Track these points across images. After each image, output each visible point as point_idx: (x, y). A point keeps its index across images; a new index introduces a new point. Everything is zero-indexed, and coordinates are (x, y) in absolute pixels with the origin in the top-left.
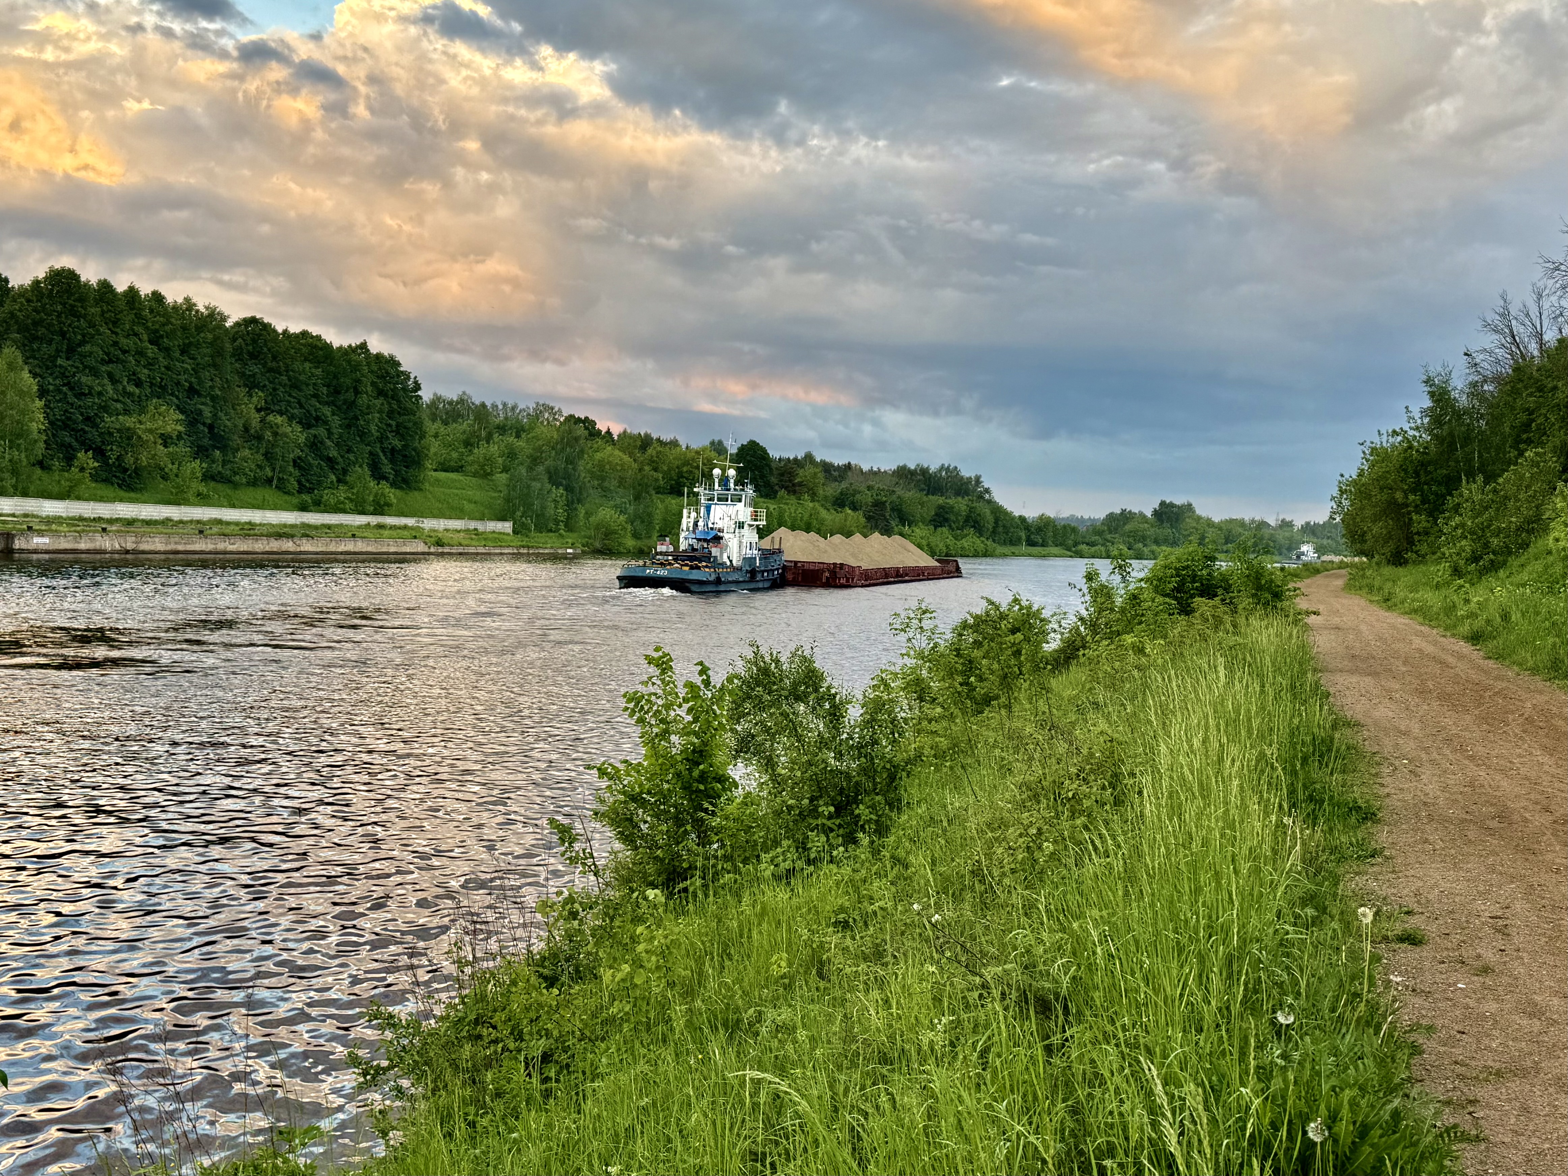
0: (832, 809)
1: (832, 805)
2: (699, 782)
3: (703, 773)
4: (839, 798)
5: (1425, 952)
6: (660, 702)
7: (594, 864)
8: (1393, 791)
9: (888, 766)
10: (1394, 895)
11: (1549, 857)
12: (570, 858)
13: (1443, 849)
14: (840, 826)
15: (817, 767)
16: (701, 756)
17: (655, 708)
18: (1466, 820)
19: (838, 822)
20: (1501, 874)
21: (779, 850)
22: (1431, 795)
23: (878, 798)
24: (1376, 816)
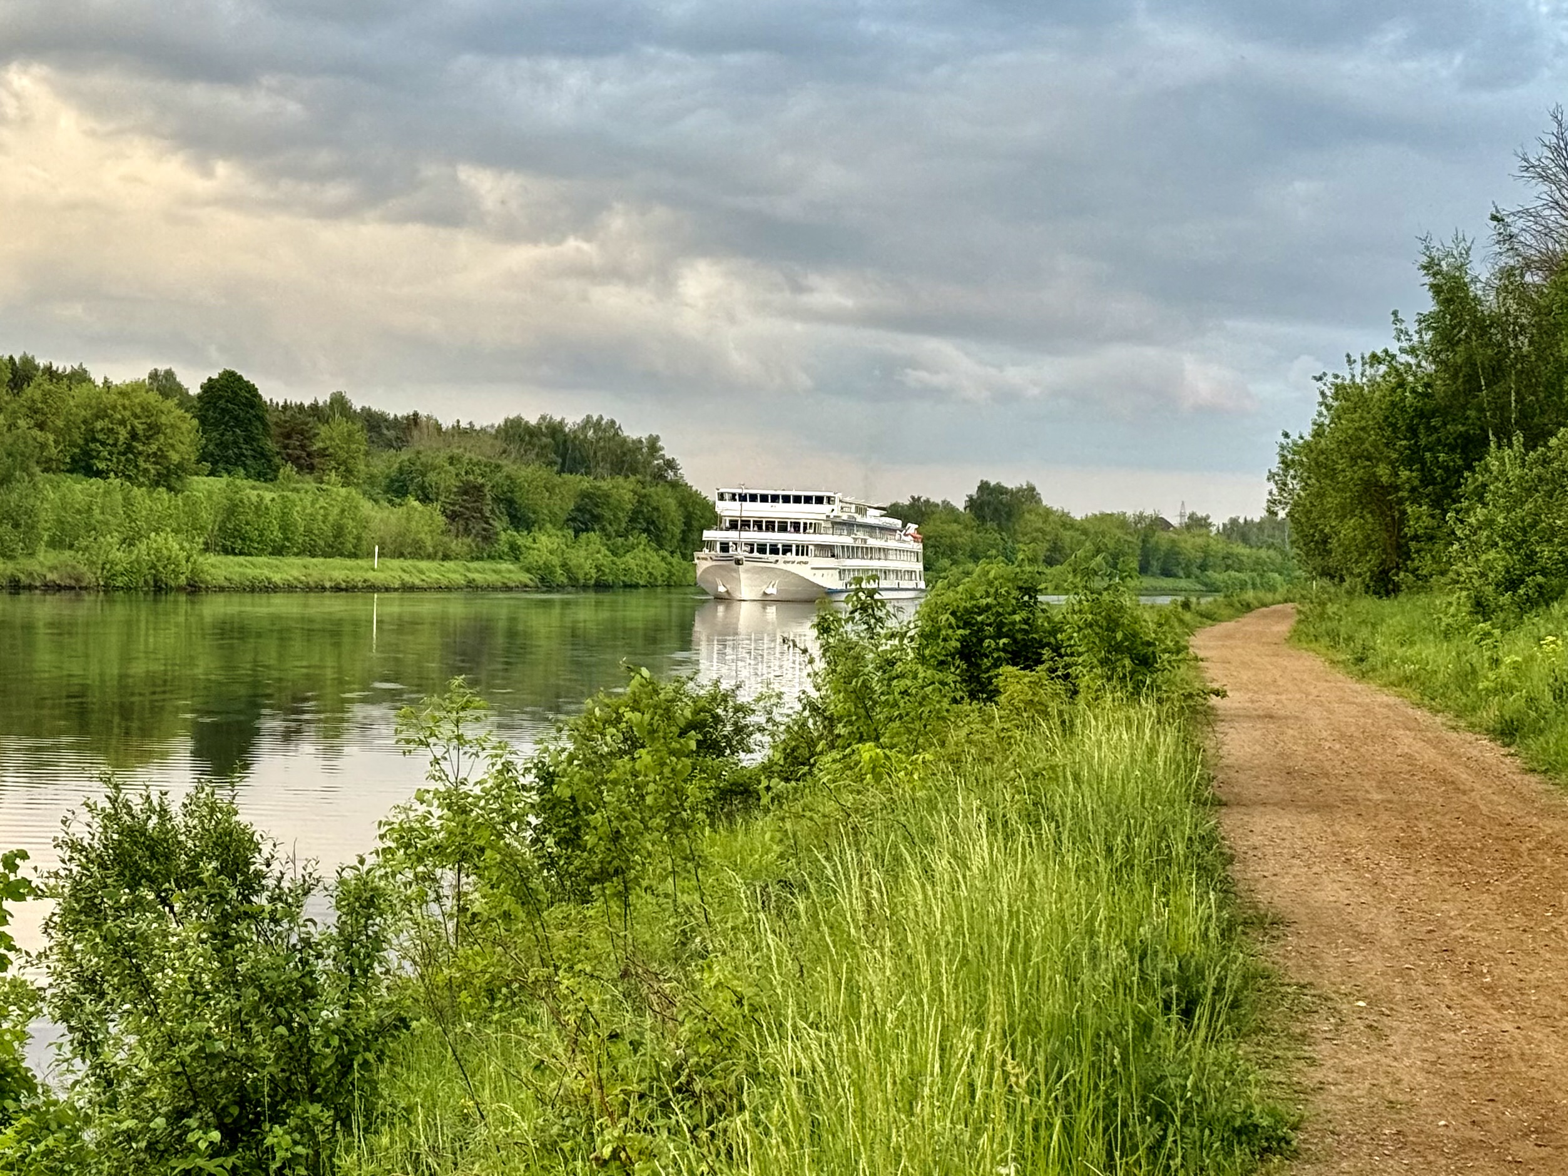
0: (216, 1136)
1: (219, 1126)
4: (235, 1111)
18: (1471, 1142)
24: (1288, 1143)
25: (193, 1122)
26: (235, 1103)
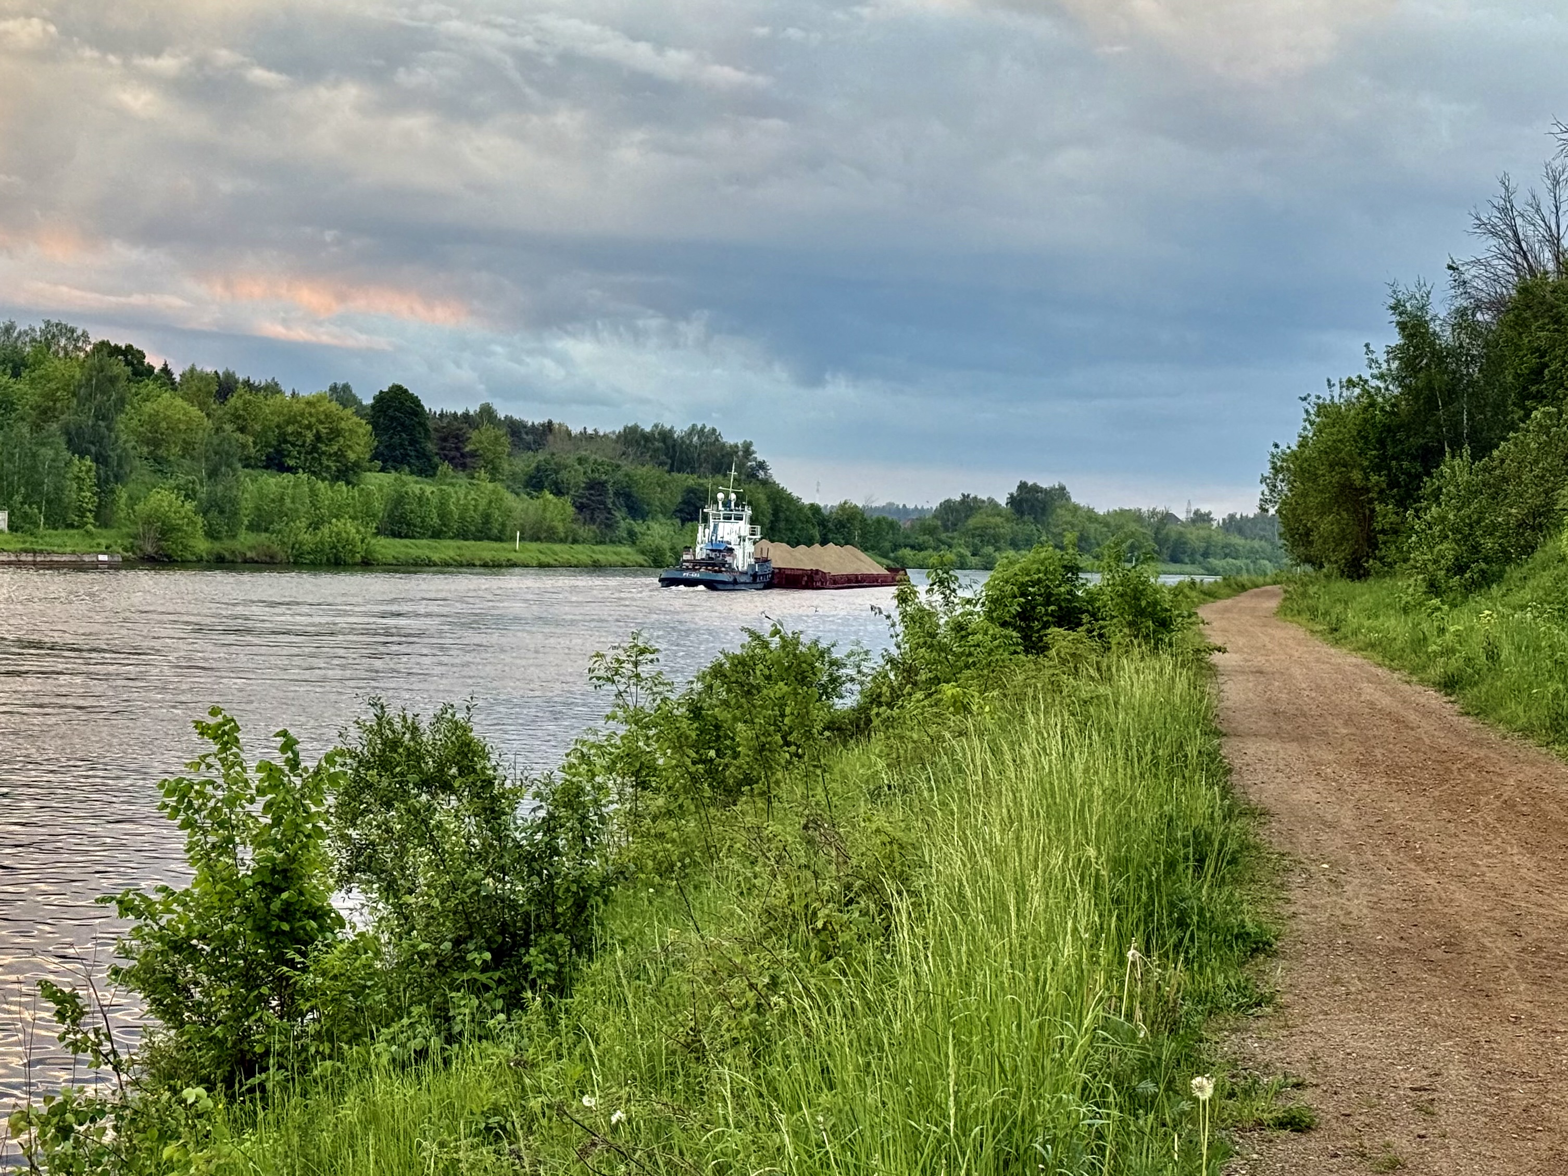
0: (488, 956)
1: (489, 949)
2: (281, 919)
3: (287, 904)
4: (499, 939)
5: (1312, 1142)
6: (220, 794)
7: (114, 1052)
8: (1302, 909)
9: (574, 888)
10: (1281, 1060)
11: (1508, 1000)
12: (74, 1043)
13: (1360, 992)
14: (500, 982)
15: (464, 891)
16: (285, 878)
17: (211, 804)
18: (1399, 949)
19: (497, 975)
20: (1436, 1026)
21: (405, 1021)
22: (1354, 915)
23: (559, 937)
24: (1271, 946)
25: (471, 946)
26: (498, 933)
